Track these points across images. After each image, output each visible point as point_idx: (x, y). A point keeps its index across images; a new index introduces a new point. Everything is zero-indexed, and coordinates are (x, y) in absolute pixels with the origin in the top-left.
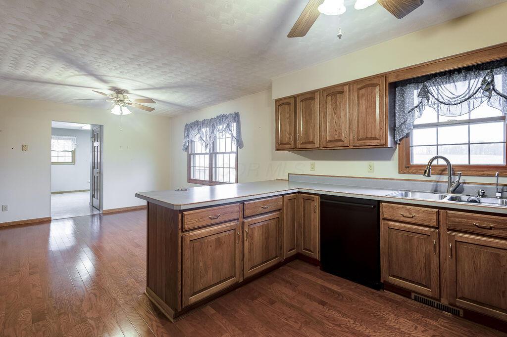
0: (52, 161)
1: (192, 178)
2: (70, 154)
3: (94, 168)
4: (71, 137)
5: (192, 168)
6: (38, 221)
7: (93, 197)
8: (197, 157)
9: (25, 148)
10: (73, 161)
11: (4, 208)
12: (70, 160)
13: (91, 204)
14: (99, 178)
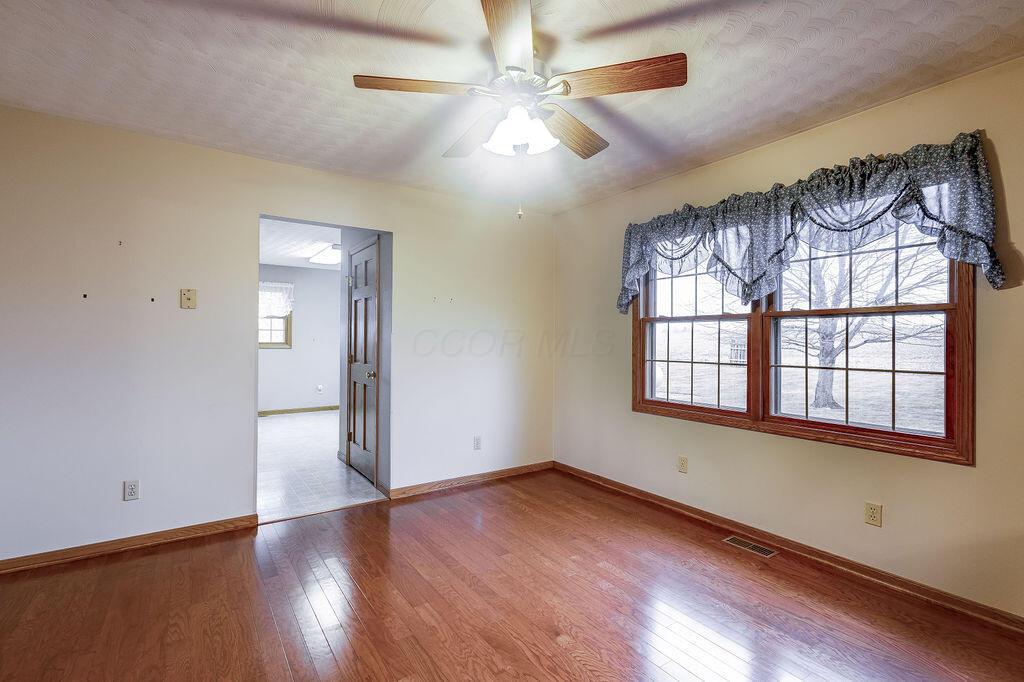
0: (260, 341)
1: (648, 396)
2: (280, 324)
3: (352, 359)
4: (284, 285)
5: (648, 364)
6: (221, 530)
7: (349, 440)
8: (660, 327)
9: (186, 299)
10: (288, 341)
11: (128, 492)
12: (279, 338)
13: (344, 457)
14: (371, 389)
